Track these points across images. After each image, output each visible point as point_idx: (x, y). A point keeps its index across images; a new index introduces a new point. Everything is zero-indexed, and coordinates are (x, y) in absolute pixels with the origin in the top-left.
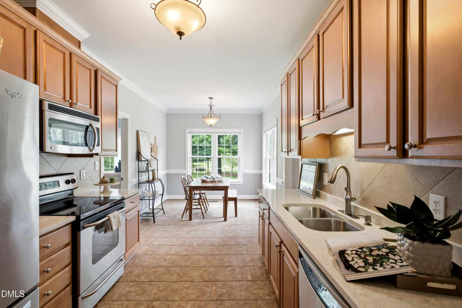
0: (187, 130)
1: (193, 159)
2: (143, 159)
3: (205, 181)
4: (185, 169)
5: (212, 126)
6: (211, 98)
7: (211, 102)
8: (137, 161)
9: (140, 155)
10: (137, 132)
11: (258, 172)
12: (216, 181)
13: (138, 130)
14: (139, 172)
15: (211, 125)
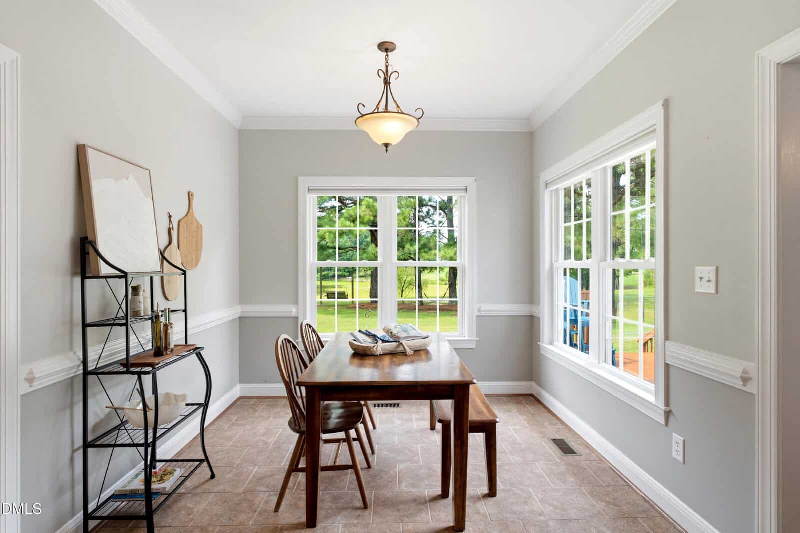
0: (304, 183)
1: (321, 275)
2: (105, 270)
3: (369, 353)
4: (296, 303)
5: (389, 148)
6: (386, 47)
7: (387, 62)
8: (78, 280)
9: (91, 251)
10: (81, 153)
11: (519, 310)
12: (409, 352)
13: (82, 143)
14: (85, 326)
15: (387, 145)
